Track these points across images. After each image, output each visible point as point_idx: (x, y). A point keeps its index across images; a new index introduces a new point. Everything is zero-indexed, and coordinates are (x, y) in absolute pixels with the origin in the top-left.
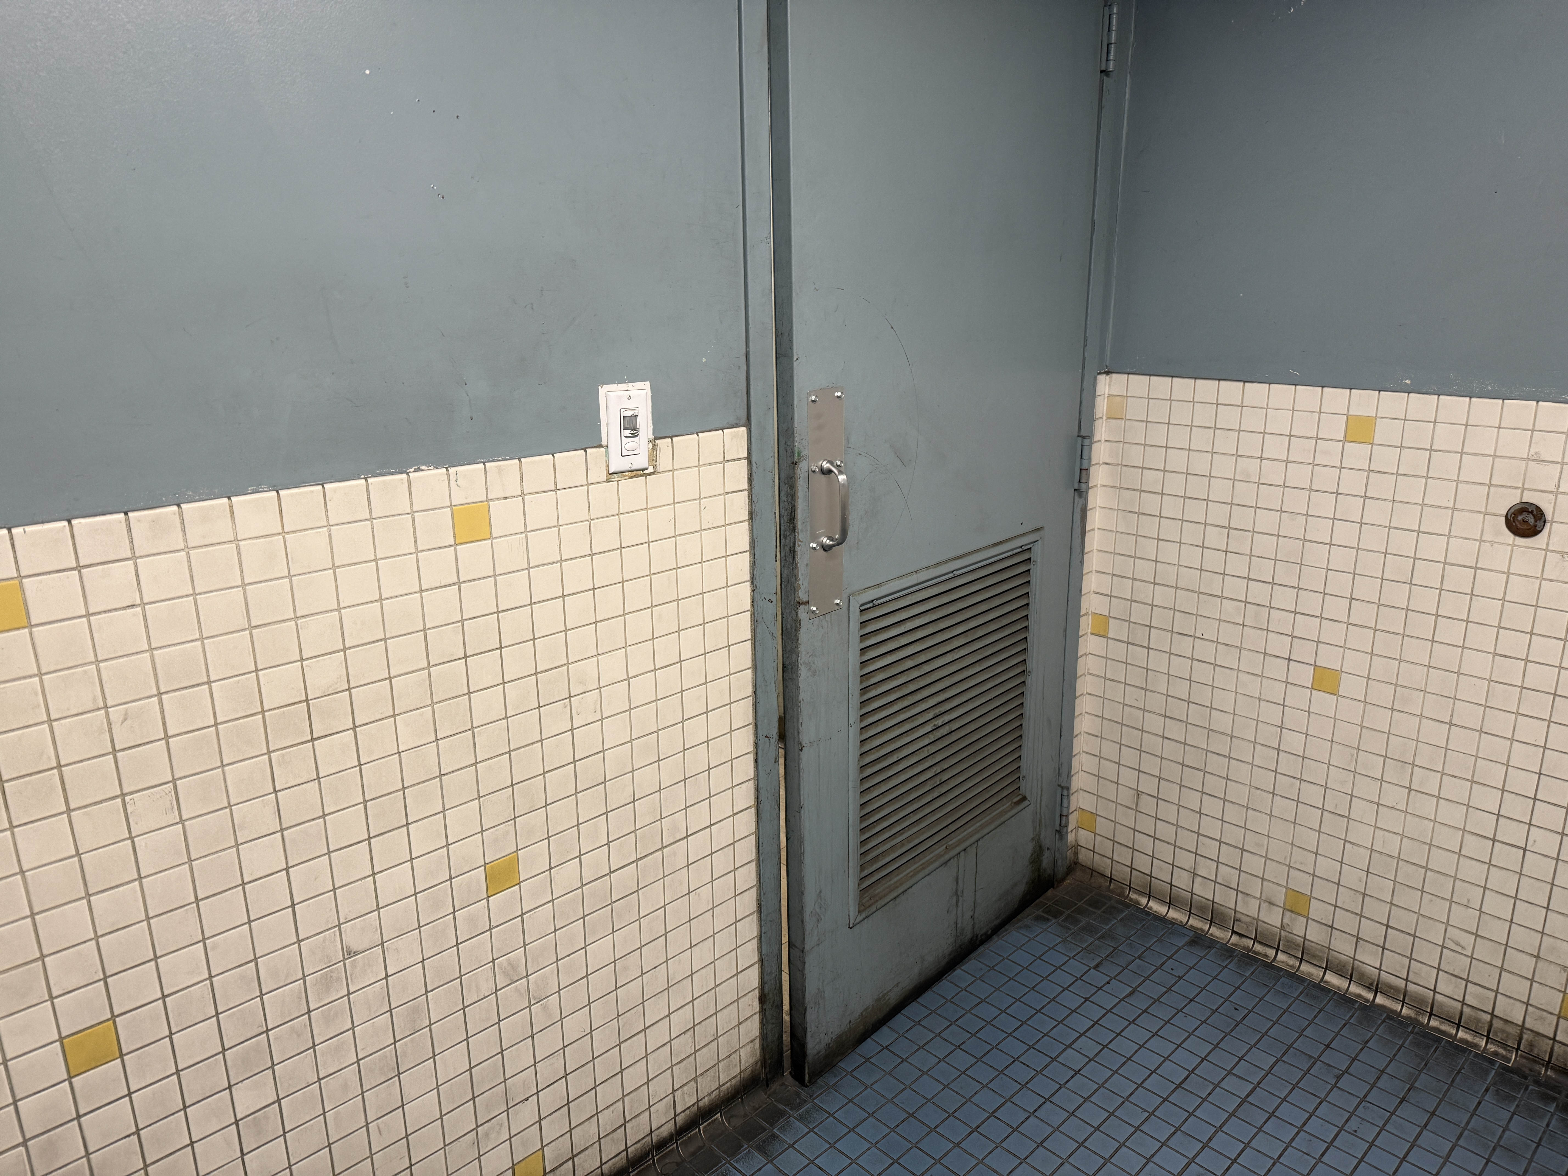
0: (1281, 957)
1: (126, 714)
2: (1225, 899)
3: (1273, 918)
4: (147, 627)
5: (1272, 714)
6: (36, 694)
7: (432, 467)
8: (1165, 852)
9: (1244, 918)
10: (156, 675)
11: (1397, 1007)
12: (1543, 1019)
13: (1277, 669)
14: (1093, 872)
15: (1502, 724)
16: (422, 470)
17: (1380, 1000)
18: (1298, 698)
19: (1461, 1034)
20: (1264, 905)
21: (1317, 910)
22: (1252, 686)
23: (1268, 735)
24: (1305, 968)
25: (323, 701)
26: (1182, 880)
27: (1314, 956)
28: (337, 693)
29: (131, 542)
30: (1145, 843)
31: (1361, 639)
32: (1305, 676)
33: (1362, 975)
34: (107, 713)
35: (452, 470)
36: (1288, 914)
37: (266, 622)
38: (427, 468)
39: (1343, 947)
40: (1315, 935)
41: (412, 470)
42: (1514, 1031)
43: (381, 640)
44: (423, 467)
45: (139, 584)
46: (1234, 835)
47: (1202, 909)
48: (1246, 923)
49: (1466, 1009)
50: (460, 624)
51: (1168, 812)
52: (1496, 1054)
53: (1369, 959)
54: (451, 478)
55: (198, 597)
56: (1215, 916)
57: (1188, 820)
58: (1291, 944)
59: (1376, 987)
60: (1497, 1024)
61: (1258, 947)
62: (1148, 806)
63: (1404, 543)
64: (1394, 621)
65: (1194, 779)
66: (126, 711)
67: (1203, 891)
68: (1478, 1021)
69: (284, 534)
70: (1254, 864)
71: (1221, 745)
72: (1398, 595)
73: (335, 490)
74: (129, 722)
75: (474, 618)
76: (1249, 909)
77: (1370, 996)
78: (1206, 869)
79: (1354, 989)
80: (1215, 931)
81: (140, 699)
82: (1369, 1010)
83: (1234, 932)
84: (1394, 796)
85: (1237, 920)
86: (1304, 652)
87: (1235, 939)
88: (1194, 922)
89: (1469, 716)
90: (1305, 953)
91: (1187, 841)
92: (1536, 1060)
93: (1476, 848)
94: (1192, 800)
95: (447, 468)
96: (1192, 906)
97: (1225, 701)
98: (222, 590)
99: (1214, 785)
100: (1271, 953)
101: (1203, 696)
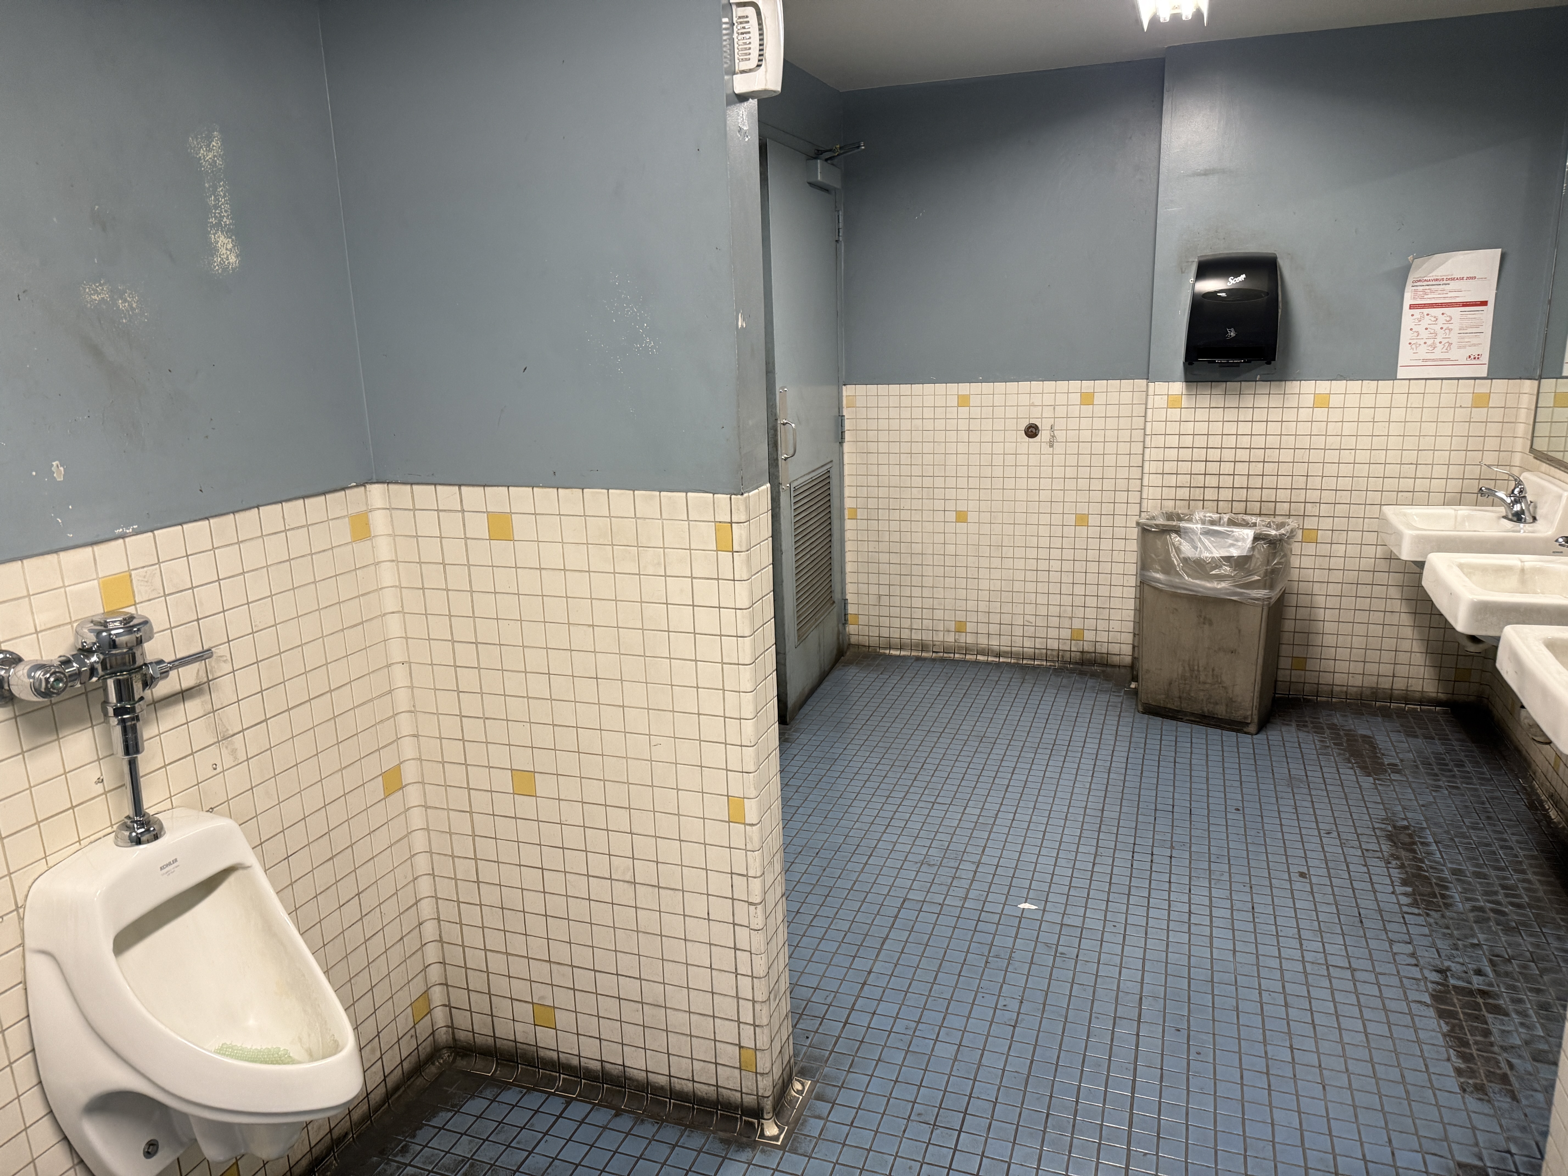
0: (956, 656)
2: (927, 637)
3: (950, 638)
5: (939, 538)
8: (896, 623)
9: (937, 643)
11: (1009, 660)
12: (1065, 643)
13: (939, 516)
14: (858, 646)
15: (1033, 519)
17: (1002, 660)
18: (950, 528)
19: (1036, 663)
20: (946, 633)
21: (970, 627)
22: (928, 527)
23: (939, 549)
24: (968, 657)
26: (905, 634)
27: (971, 650)
30: (885, 622)
31: (974, 494)
32: (952, 516)
33: (993, 651)
36: (957, 633)
39: (983, 641)
40: (970, 639)
42: (1055, 653)
46: (928, 603)
47: (917, 645)
48: (938, 645)
49: (1036, 651)
51: (896, 601)
52: (1050, 665)
53: (994, 642)
56: (923, 647)
57: (906, 602)
58: (960, 648)
59: (999, 655)
60: (1049, 652)
61: (945, 655)
62: (885, 601)
63: (986, 448)
64: (987, 483)
65: (906, 580)
67: (916, 636)
68: (1041, 654)
70: (939, 614)
71: (917, 560)
72: (987, 471)
76: (939, 637)
77: (997, 660)
78: (917, 624)
79: (990, 659)
80: (924, 655)
82: (998, 665)
83: (933, 652)
84: (996, 562)
85: (934, 645)
86: (950, 505)
87: (934, 655)
88: (914, 653)
89: (1021, 518)
90: (967, 650)
91: (906, 613)
92: (1065, 662)
93: (1031, 576)
94: (906, 592)
96: (912, 646)
97: (917, 538)
99: (916, 581)
100: (952, 655)
101: (906, 537)
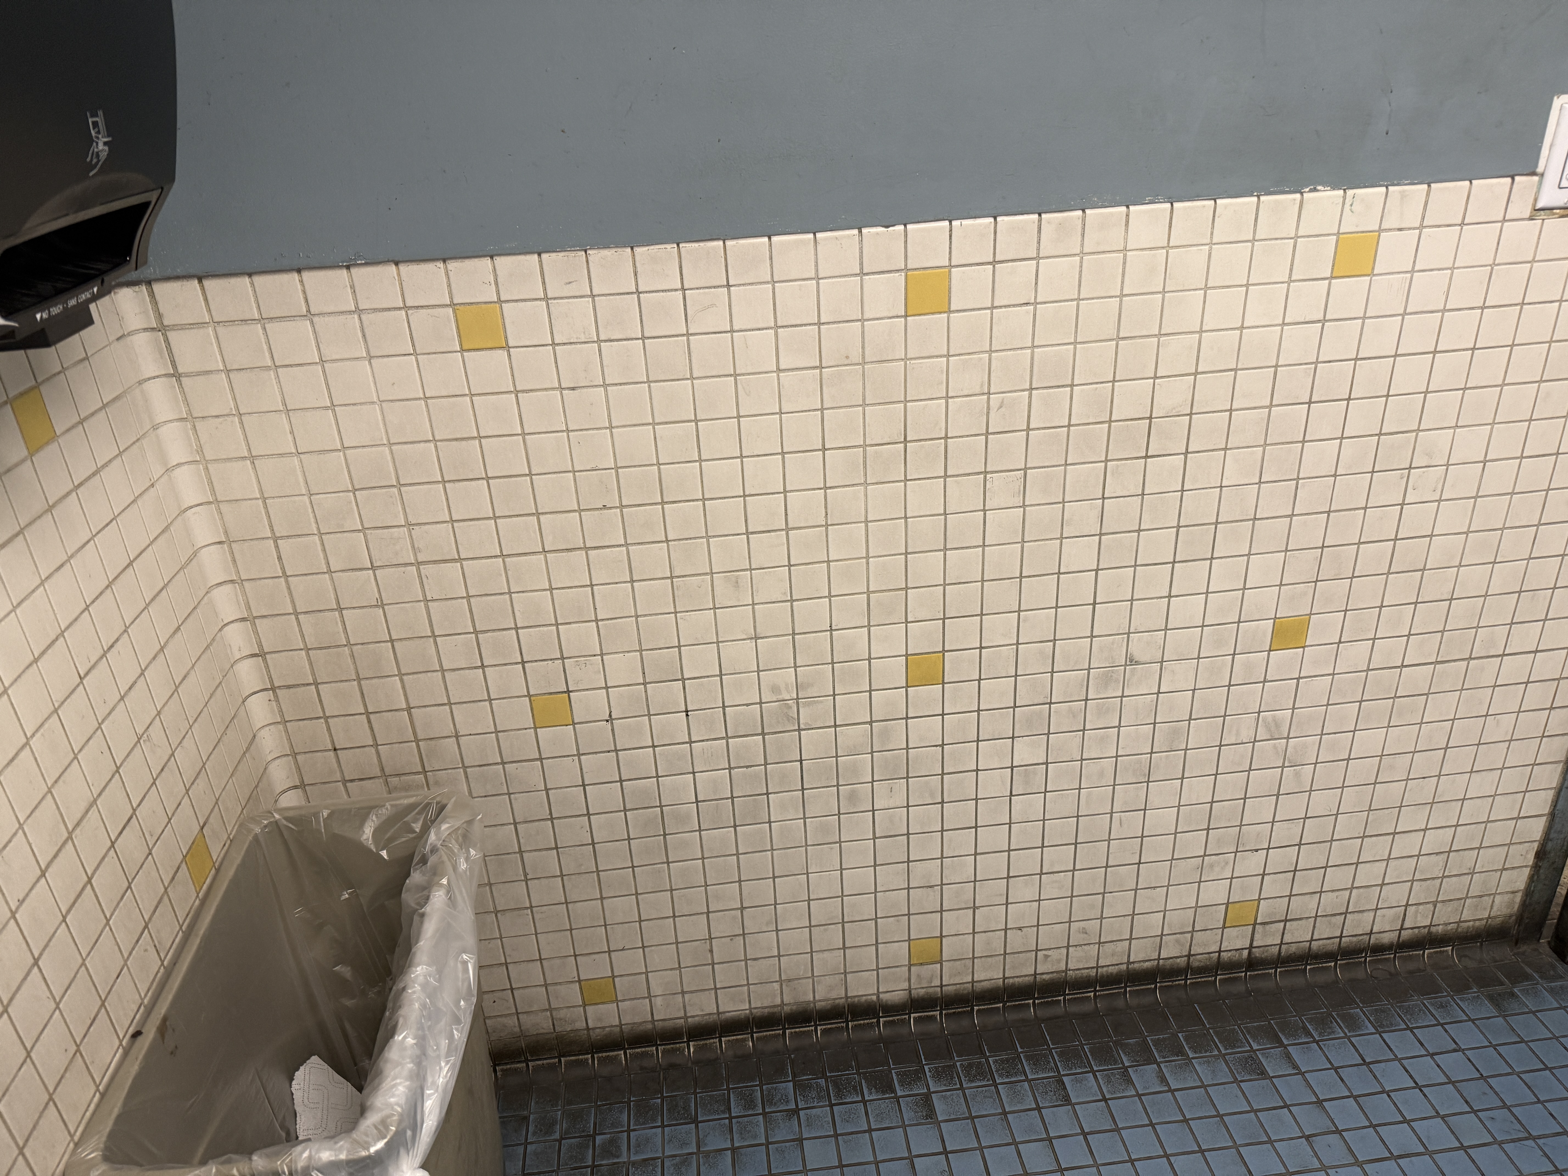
1: (1002, 402)
4: (1034, 326)
6: (942, 372)
7: (1329, 188)
10: (1032, 371)
16: (1318, 191)
25: (1166, 421)
28: (1179, 416)
29: (1039, 242)
34: (989, 399)
35: (1350, 193)
37: (1133, 335)
38: (1323, 188)
41: (1307, 190)
43: (1231, 370)
44: (1319, 188)
45: (1036, 284)
50: (1314, 365)
54: (1347, 201)
55: (1081, 302)
66: (1003, 399)
69: (1168, 248)
73: (1226, 206)
74: (1003, 409)
75: (1330, 362)
81: (1015, 391)
95: (1344, 190)
98: (1102, 298)
